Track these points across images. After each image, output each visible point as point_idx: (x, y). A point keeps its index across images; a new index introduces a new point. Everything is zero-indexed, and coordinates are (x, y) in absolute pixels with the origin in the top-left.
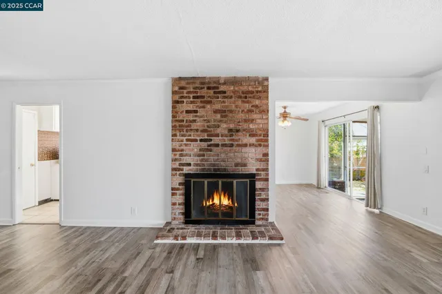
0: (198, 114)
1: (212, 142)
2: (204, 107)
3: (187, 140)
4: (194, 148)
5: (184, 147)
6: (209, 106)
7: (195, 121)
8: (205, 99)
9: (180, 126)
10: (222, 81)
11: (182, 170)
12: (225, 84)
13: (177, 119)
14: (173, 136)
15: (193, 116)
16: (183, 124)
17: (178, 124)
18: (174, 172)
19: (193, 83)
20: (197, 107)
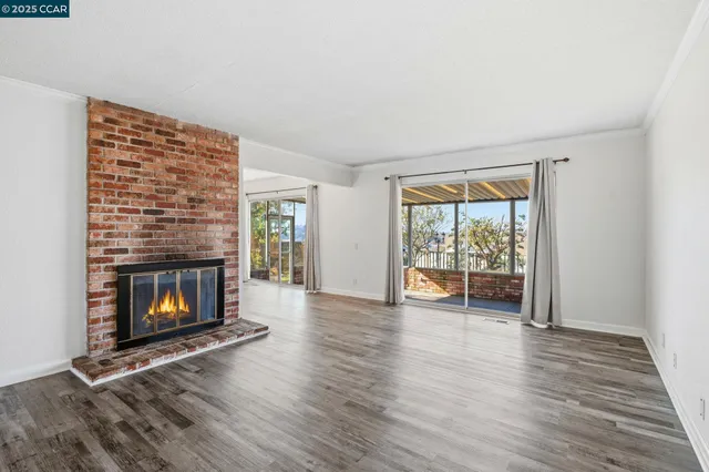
0: (141, 170)
1: (164, 216)
2: (151, 160)
3: (120, 210)
4: (134, 224)
5: (115, 222)
6: (158, 160)
7: (134, 180)
8: (153, 148)
9: (105, 185)
10: (180, 127)
11: (112, 260)
13: (101, 172)
14: (90, 201)
15: (131, 172)
16: (113, 182)
17: (102, 181)
18: (94, 266)
19: (132, 118)
20: (138, 158)
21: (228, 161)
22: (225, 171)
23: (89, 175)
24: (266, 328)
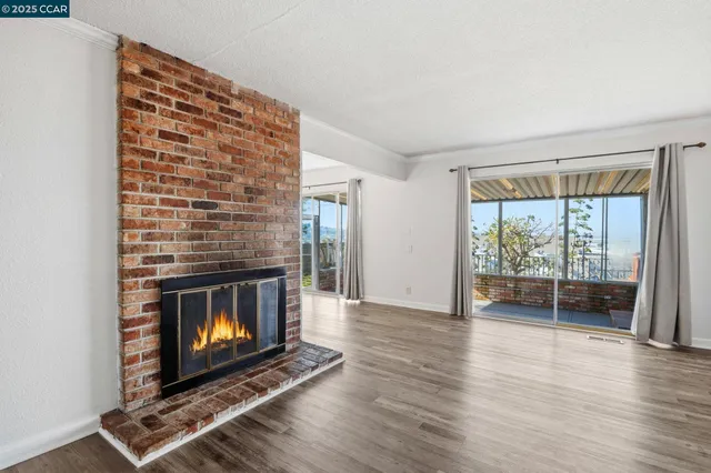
0: (189, 146)
1: (217, 211)
2: (200, 133)
3: (163, 201)
4: (180, 221)
5: (156, 219)
6: (210, 134)
7: (182, 159)
8: (203, 117)
9: (144, 165)
10: (235, 91)
12: (240, 97)
13: (138, 146)
14: (122, 187)
15: (177, 148)
16: (153, 161)
17: (138, 159)
18: (130, 281)
19: (177, 72)
20: (186, 129)
21: (289, 141)
22: (285, 154)
23: (121, 151)
24: (340, 355)
